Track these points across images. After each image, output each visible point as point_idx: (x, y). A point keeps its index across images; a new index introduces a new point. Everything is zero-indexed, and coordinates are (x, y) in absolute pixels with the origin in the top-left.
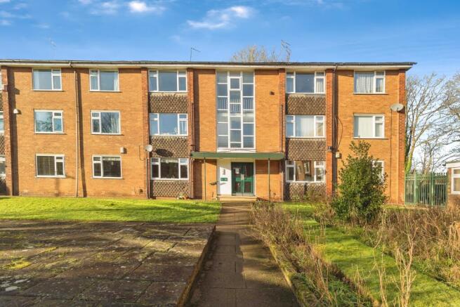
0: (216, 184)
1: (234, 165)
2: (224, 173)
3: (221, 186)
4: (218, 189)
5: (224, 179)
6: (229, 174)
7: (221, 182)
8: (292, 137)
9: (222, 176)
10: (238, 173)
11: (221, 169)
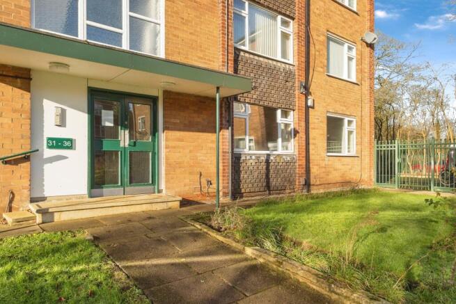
0: (26, 158)
1: (98, 98)
2: (62, 123)
3: (47, 167)
4: (35, 179)
5: (58, 143)
6: (78, 125)
7: (48, 153)
8: (242, 48)
9: (50, 130)
10: (109, 124)
11: (50, 108)
